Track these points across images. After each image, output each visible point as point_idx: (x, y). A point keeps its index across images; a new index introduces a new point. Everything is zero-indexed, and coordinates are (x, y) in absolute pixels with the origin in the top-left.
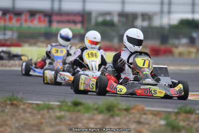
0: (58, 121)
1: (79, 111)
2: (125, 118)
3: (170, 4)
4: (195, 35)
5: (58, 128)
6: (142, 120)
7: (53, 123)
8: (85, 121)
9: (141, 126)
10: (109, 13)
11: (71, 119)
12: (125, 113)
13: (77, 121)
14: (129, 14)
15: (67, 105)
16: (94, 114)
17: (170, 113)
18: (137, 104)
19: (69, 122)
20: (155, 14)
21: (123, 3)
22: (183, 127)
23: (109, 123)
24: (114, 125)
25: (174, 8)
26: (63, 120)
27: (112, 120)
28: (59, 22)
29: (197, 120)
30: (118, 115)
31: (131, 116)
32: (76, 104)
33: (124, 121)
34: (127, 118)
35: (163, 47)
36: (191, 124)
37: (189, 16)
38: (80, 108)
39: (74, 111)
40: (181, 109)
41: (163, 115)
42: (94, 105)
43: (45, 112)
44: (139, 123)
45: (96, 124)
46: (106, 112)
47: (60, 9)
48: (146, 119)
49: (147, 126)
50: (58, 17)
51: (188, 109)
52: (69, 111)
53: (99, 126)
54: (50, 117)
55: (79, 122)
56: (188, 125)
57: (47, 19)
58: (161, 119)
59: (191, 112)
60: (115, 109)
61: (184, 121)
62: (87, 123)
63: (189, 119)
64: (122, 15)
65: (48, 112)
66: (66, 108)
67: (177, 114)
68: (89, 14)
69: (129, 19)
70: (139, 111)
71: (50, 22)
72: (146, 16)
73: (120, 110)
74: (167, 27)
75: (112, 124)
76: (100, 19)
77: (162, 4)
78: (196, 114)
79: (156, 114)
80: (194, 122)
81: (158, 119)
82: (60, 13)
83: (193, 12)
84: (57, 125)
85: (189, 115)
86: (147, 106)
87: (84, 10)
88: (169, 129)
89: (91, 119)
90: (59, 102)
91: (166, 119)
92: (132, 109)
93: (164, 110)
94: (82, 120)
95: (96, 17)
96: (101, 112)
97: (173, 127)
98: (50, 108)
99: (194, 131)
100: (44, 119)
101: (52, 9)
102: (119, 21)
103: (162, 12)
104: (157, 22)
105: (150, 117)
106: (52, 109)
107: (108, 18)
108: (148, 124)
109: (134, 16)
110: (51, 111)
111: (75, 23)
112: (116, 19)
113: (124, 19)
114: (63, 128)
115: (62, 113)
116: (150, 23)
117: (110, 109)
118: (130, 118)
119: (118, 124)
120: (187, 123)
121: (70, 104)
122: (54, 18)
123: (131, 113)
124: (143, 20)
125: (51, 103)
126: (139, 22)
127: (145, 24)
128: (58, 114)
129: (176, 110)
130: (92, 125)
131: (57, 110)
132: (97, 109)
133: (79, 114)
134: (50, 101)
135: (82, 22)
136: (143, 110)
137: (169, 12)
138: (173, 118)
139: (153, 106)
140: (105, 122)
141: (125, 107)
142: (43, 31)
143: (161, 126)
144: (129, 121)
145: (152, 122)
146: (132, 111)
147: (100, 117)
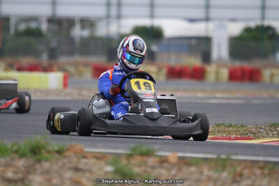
2: (56, 163)
3: (119, 5)
4: (155, 48)
6: (81, 166)
9: (80, 174)
10: (34, 19)
12: (57, 156)
14: (63, 20)
16: (13, 159)
17: (119, 155)
18: (73, 143)
20: (100, 19)
21: (54, 4)
22: (138, 175)
23: (34, 171)
24: (42, 173)
25: (125, 11)
27: (38, 166)
29: (157, 165)
30: (47, 160)
31: (65, 161)
33: (55, 167)
34: (60, 163)
36: (149, 170)
37: (146, 22)
40: (134, 149)
41: (110, 159)
42: (13, 146)
44: (77, 170)
45: (15, 173)
46: (29, 155)
48: (86, 164)
49: (88, 175)
51: (144, 149)
53: (20, 176)
56: (145, 172)
58: (108, 164)
59: (148, 154)
60: (43, 151)
61: (139, 166)
62: (3, 171)
63: (145, 163)
64: (53, 21)
67: (130, 156)
68: (7, 20)
69: (62, 24)
70: (76, 153)
72: (87, 23)
73: (49, 152)
74: (115, 37)
75: (39, 172)
76: (22, 27)
77: (108, 5)
78: (157, 156)
79: (99, 157)
80: (153, 167)
81: (103, 163)
83: (152, 16)
85: (146, 159)
86: (88, 147)
89: (8, 165)
91: (113, 164)
92: (68, 150)
93: (112, 151)
95: (17, 24)
96: (22, 156)
97: (124, 175)
102: (48, 29)
103: (108, 16)
104: (101, 31)
105: (92, 161)
107: (33, 25)
108: (90, 171)
109: (70, 22)
112: (44, 27)
113: (55, 27)
116: (92, 32)
117: (35, 151)
118: (64, 164)
119: (47, 172)
120: (143, 168)
123: (65, 157)
124: (83, 27)
126: (78, 32)
127: (86, 33)
129: (128, 152)
130: (10, 175)
132: (17, 152)
136: (82, 151)
137: (119, 17)
138: (124, 162)
139: (96, 147)
140: (29, 170)
141: (56, 148)
143: (107, 173)
144: (61, 168)
145: (94, 169)
146: (67, 154)
147: (21, 163)
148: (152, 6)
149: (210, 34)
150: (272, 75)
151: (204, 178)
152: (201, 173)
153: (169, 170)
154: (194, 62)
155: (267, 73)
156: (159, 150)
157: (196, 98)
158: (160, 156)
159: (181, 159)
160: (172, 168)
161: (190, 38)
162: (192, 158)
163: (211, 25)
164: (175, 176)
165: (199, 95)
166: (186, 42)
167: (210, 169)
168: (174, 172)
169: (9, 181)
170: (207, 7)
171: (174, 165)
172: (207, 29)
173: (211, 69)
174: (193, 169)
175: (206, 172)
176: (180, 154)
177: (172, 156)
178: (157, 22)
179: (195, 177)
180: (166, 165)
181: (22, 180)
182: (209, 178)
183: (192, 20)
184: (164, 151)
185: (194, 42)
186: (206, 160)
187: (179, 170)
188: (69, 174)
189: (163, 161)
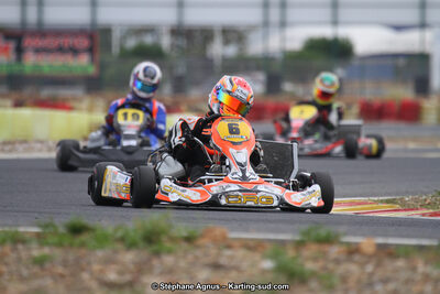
0: (36, 269)
1: (83, 245)
2: (185, 257)
3: (283, 6)
4: (340, 73)
5: (36, 283)
6: (223, 261)
7: (25, 272)
8: (96, 267)
10: (149, 30)
11: (65, 263)
12: (185, 245)
13: (79, 266)
14: (196, 31)
15: (56, 233)
16: (116, 252)
17: (283, 243)
18: (210, 225)
19: (60, 270)
20: (252, 28)
21: (180, 5)
22: (314, 274)
23: (150, 270)
24: (161, 273)
25: (292, 14)
26: (47, 265)
27: (155, 262)
28: (38, 51)
29: (343, 257)
30: (170, 252)
31: (198, 253)
32: (76, 230)
33: (182, 264)
34: (190, 257)
35: (272, 101)
36: (331, 266)
37: (326, 32)
38: (84, 237)
39: (71, 245)
40: (306, 233)
41: (269, 249)
42: (116, 230)
43: (7, 248)
44: (216, 266)
45: (121, 273)
46: (141, 244)
47: (40, 23)
48: (232, 257)
49: (233, 275)
50: (37, 40)
51: (323, 232)
52: (60, 245)
53: (128, 277)
54: (19, 260)
55: (83, 270)
56: (325, 268)
57: (12, 45)
58: (265, 257)
59: (328, 240)
60: (164, 238)
61: (315, 259)
62: (101, 271)
63: (325, 254)
64: (179, 31)
65: (14, 249)
66: (55, 239)
67: (300, 245)
68: (107, 31)
69: (193, 38)
70: (215, 241)
71: (20, 51)
72: (232, 34)
73: (173, 239)
74: (279, 56)
75: (156, 270)
76: (131, 43)
77: (266, 6)
78: (342, 243)
79: (252, 246)
80: (337, 262)
81: (257, 256)
82: (42, 31)
83: (335, 22)
84: (35, 276)
85: (326, 248)
86: (232, 230)
87: (94, 23)
88: (283, 279)
89: (109, 261)
90: (39, 226)
91: (274, 256)
92: (202, 236)
93: (272, 237)
94: (89, 264)
95: (123, 38)
96: (131, 246)
97: (294, 276)
98: (17, 240)
99: (336, 281)
100: (6, 264)
101: (23, 22)
102: (172, 45)
103: (266, 24)
104: (256, 47)
105: (241, 253)
106: (24, 242)
107: (148, 40)
108: (237, 268)
109: (206, 34)
110: (20, 247)
111: (75, 51)
112: (166, 42)
113: (183, 42)
114: (48, 282)
115: (46, 251)
116: (241, 49)
117: (151, 238)
118: (196, 258)
119: (170, 271)
120: (321, 264)
121: (62, 230)
122: (28, 42)
123: (198, 247)
124: (227, 42)
125: (22, 229)
126: (218, 50)
127: (231, 51)
128: (36, 253)
129: (298, 238)
130: (112, 276)
131: (34, 245)
132: (122, 240)
133: (83, 251)
134: (19, 226)
135: (91, 50)
136: (224, 238)
137: (283, 24)
138: (291, 253)
139: (246, 230)
140: (142, 268)
141: (185, 234)
142: (4, 71)
143: (264, 272)
144: (193, 264)
145: (245, 265)
146: (201, 242)
147: (129, 257)
148: (335, 6)
149: (428, 49)
151: (418, 277)
152: (414, 269)
153: (362, 265)
154: (403, 93)
156: (346, 234)
157: (406, 150)
158: (348, 244)
159: (381, 247)
160: (367, 263)
161: (396, 56)
162: (398, 246)
163: (429, 35)
164: (371, 275)
165: (412, 145)
166: (389, 62)
167: (427, 263)
168: (370, 268)
169: (111, 285)
170: (423, 6)
171: (370, 257)
172: (423, 42)
173: (429, 105)
174: (400, 263)
175: (421, 267)
176: (380, 240)
177: (367, 243)
178: (343, 32)
179: (404, 275)
180: (357, 257)
181: (131, 284)
182: (427, 278)
183: (398, 28)
184: (355, 235)
185: (401, 62)
186: (421, 248)
187: (379, 265)
188: (204, 275)
189: (353, 251)
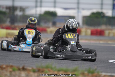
148: (55, 2)
150: (109, 33)
155: (107, 32)
170: (78, 3)
